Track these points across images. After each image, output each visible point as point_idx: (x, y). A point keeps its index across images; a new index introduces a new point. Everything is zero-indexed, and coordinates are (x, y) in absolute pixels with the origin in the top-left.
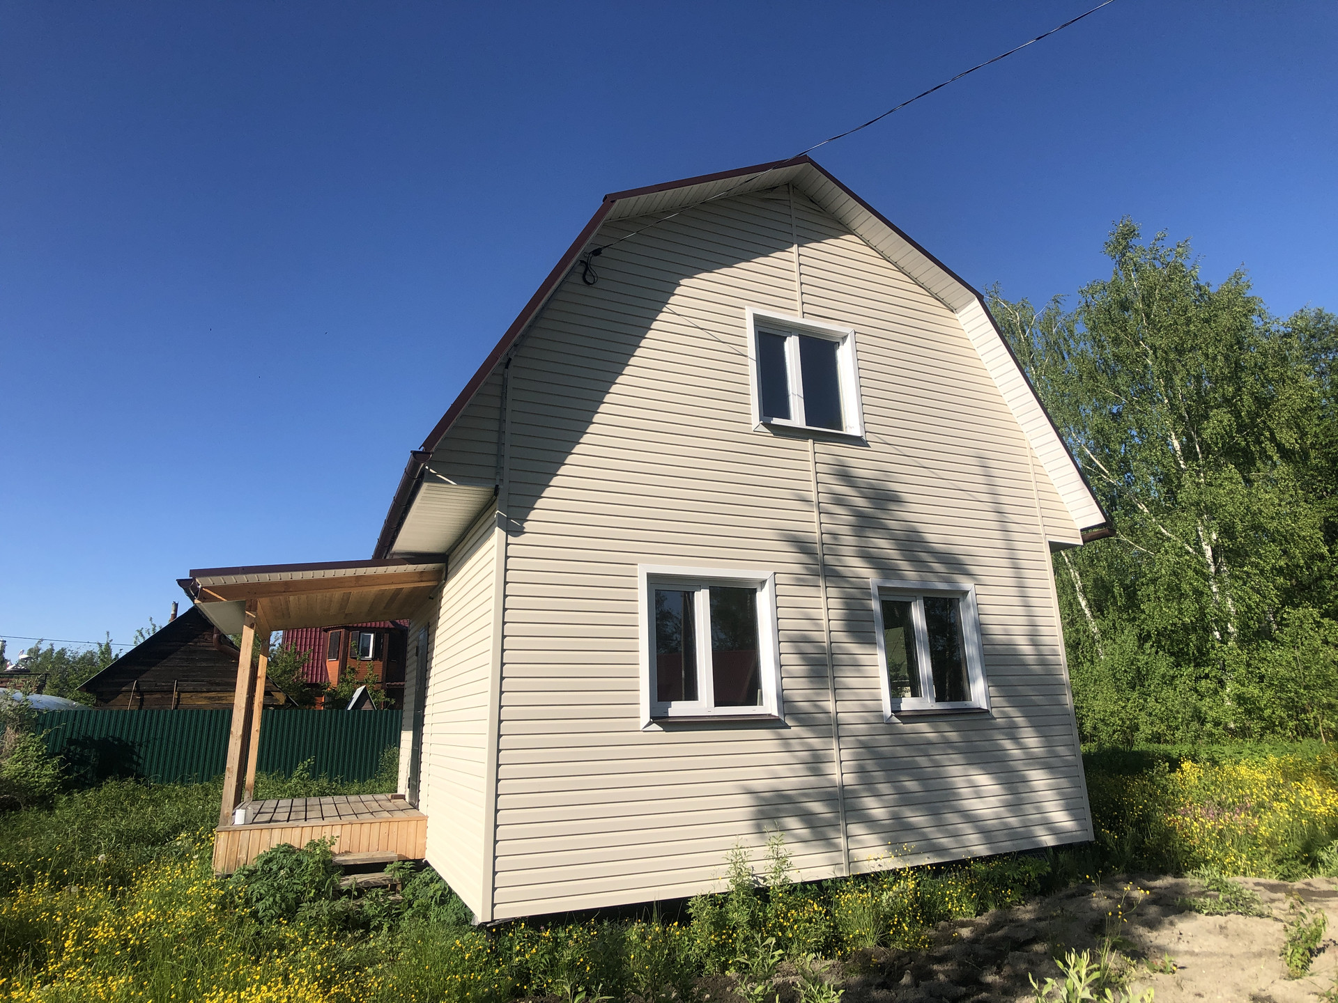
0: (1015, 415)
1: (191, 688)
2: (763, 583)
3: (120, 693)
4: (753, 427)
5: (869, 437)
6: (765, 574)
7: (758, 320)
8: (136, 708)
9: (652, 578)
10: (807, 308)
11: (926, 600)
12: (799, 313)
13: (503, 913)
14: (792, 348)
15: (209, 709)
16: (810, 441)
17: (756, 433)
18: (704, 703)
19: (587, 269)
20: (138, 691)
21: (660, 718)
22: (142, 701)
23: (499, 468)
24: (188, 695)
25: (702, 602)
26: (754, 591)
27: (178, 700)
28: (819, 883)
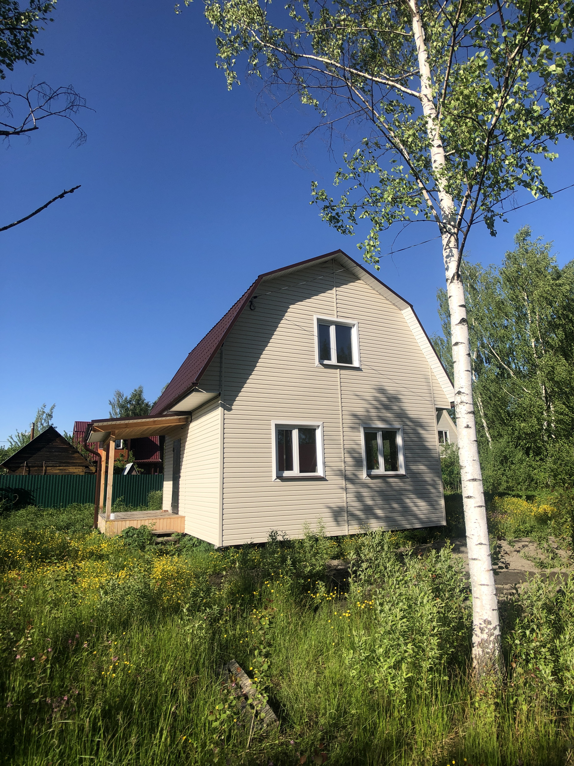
0: (425, 355)
1: (51, 465)
2: (319, 426)
3: (19, 467)
4: (316, 365)
5: (362, 367)
6: (320, 423)
7: (319, 320)
8: (27, 474)
9: (277, 425)
10: (339, 314)
11: (382, 431)
12: (336, 316)
13: (226, 544)
14: (332, 330)
15: (61, 474)
16: (339, 370)
17: (317, 367)
18: (296, 471)
19: (251, 304)
20: (27, 466)
21: (280, 477)
22: (29, 471)
23: (220, 385)
24: (50, 468)
25: (295, 434)
26: (315, 429)
27: (46, 470)
28: (337, 537)
